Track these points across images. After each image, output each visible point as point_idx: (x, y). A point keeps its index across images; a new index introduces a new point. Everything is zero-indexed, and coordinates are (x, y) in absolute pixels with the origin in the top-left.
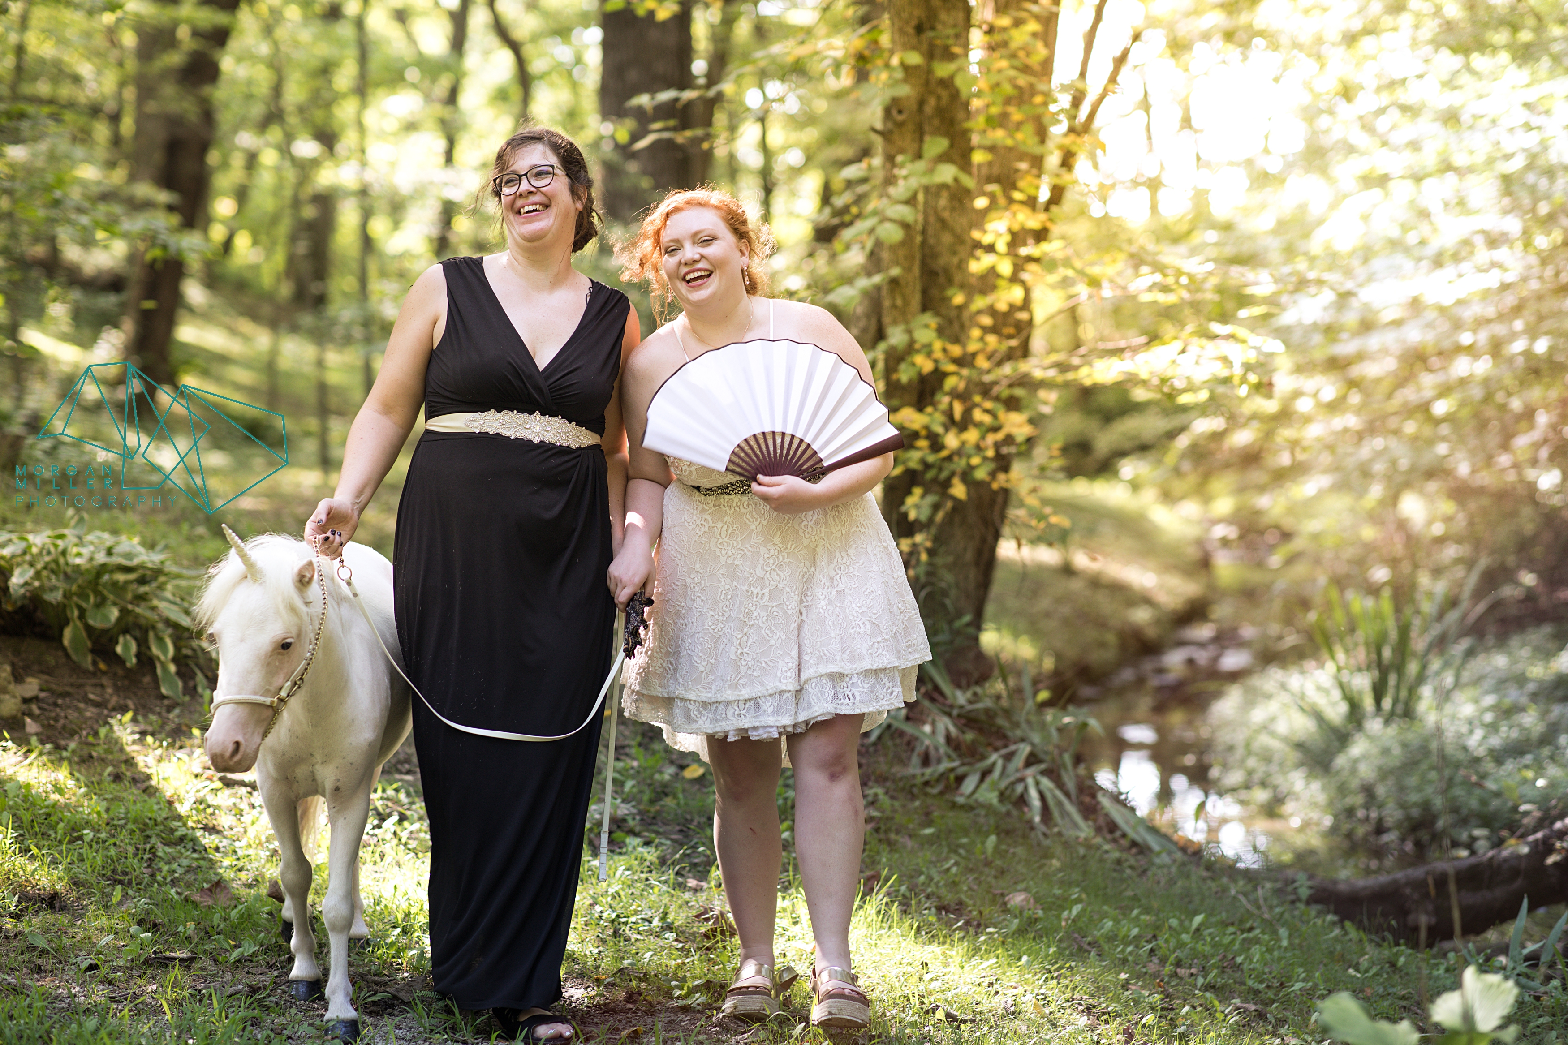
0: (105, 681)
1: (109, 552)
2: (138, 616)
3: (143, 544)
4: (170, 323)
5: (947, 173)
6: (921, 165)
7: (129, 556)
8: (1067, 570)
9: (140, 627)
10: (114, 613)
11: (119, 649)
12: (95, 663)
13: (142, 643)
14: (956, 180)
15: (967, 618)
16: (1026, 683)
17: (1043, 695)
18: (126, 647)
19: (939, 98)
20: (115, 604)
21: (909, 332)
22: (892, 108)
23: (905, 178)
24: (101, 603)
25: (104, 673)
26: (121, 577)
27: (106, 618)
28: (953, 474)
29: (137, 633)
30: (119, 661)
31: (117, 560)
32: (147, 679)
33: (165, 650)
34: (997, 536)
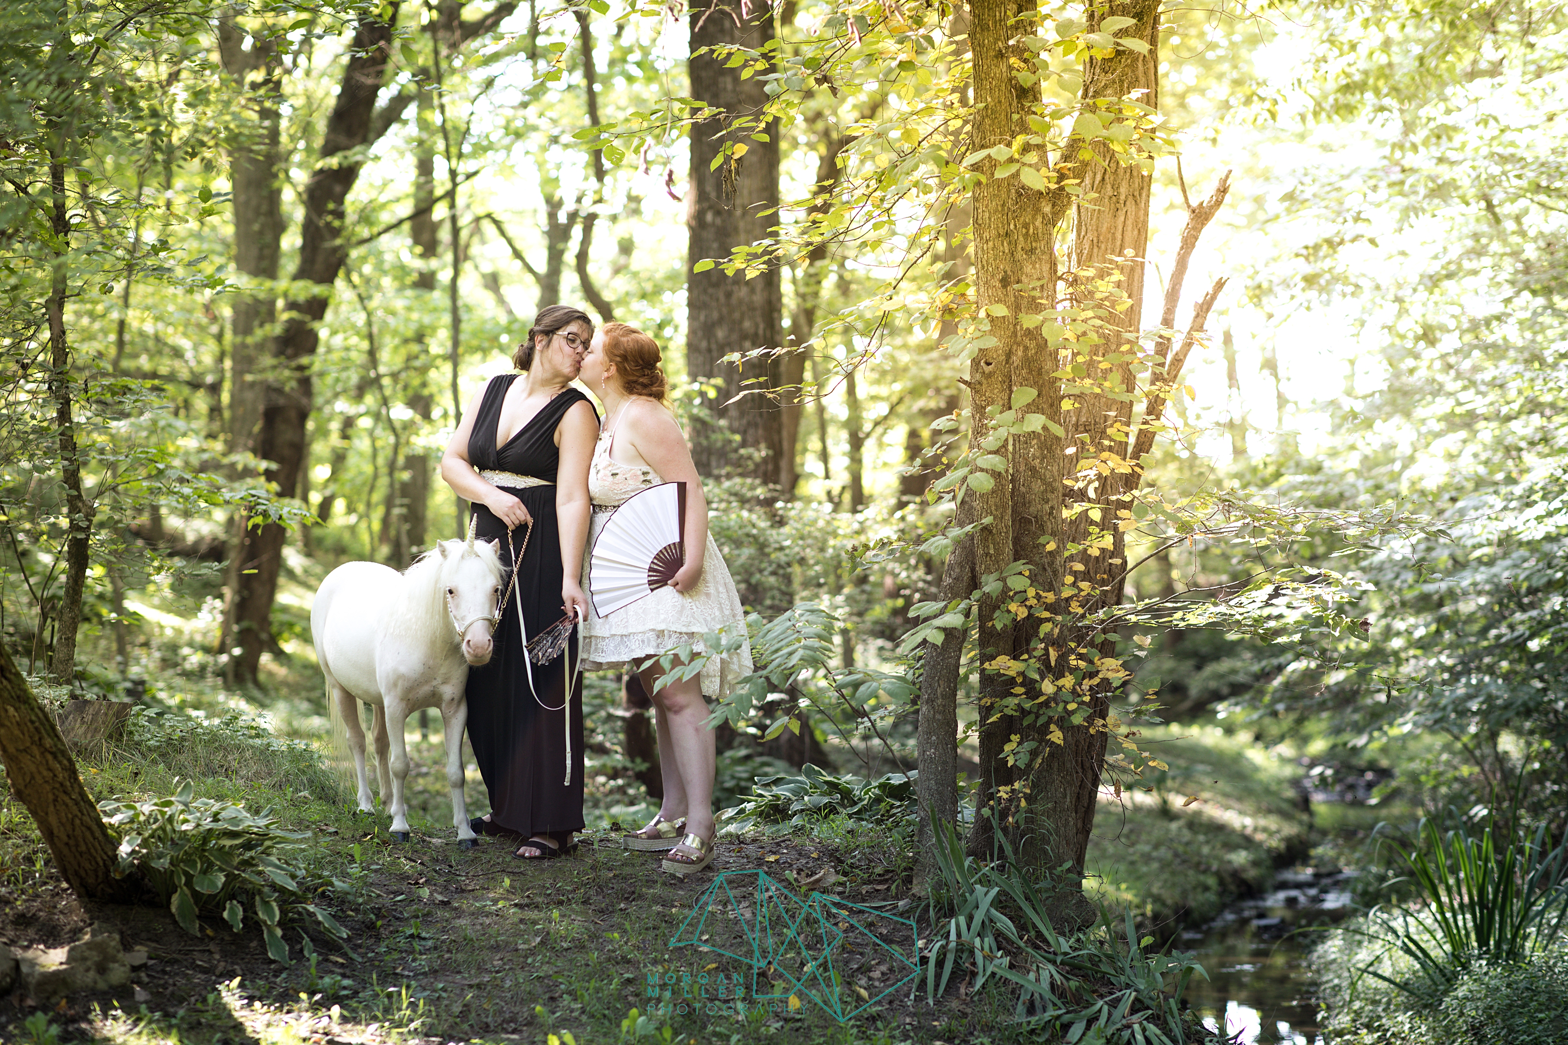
0: (212, 947)
1: (216, 818)
2: (245, 880)
3: (249, 809)
4: (272, 588)
5: (1036, 422)
6: (1010, 415)
7: (234, 820)
8: (1165, 812)
9: (246, 892)
10: (222, 879)
11: (225, 915)
12: (202, 929)
13: (249, 908)
14: (1044, 428)
15: (1068, 865)
16: (1129, 929)
17: (1147, 940)
18: (233, 912)
19: (1026, 348)
20: (221, 870)
21: (1003, 580)
22: (981, 360)
23: (995, 429)
24: (208, 868)
25: (212, 939)
26: (227, 843)
27: (213, 884)
28: (1050, 720)
29: (244, 898)
30: (226, 926)
31: (222, 825)
32: (254, 944)
33: (271, 915)
34: (1096, 782)
